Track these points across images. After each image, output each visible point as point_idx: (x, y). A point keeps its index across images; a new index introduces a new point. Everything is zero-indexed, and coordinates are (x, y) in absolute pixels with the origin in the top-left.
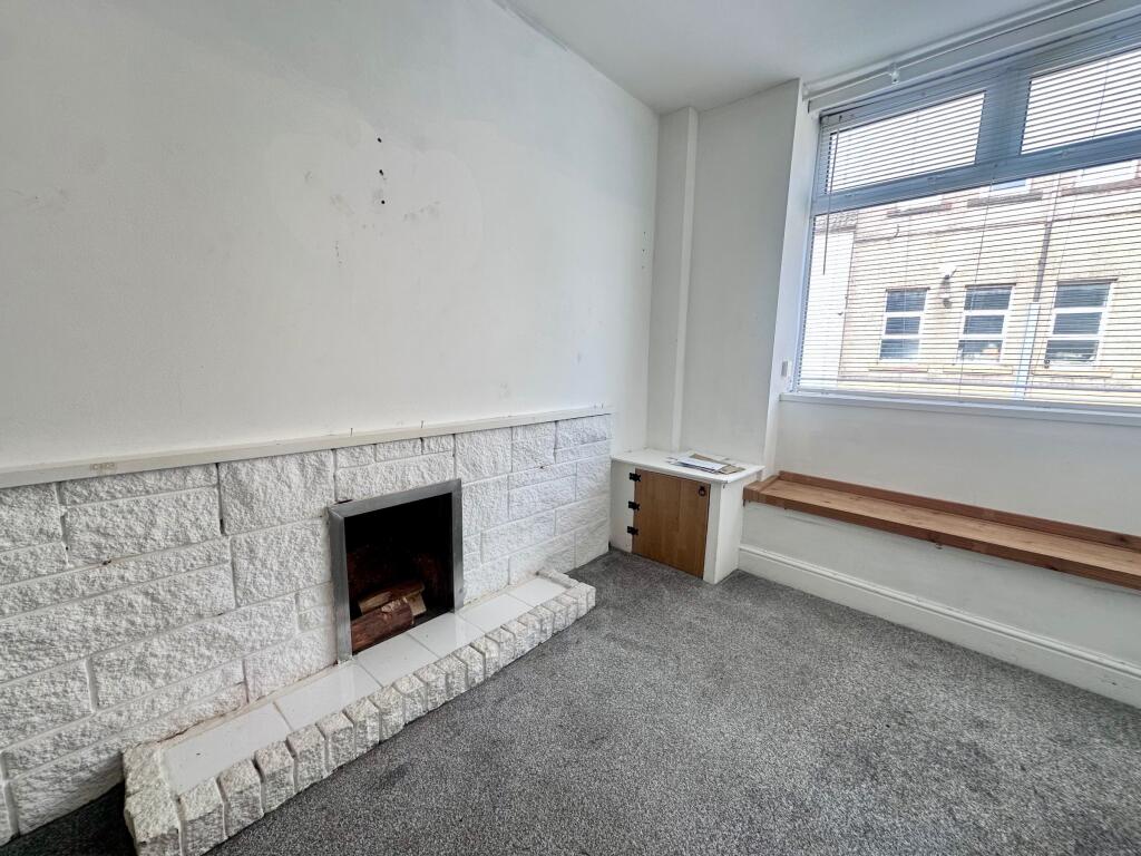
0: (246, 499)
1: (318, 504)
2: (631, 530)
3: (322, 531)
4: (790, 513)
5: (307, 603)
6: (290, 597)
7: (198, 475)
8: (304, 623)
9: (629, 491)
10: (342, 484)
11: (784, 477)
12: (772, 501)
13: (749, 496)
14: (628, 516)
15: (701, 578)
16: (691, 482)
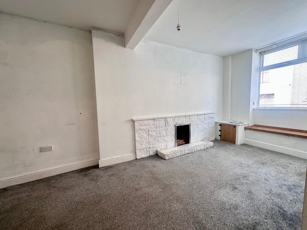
0: (167, 122)
1: (174, 124)
2: (220, 135)
3: (174, 128)
4: (255, 132)
5: (172, 137)
6: (171, 136)
7: (163, 119)
8: (172, 140)
9: (219, 128)
10: (176, 122)
11: (255, 125)
13: (246, 128)
14: (219, 133)
15: (235, 144)
16: (232, 125)
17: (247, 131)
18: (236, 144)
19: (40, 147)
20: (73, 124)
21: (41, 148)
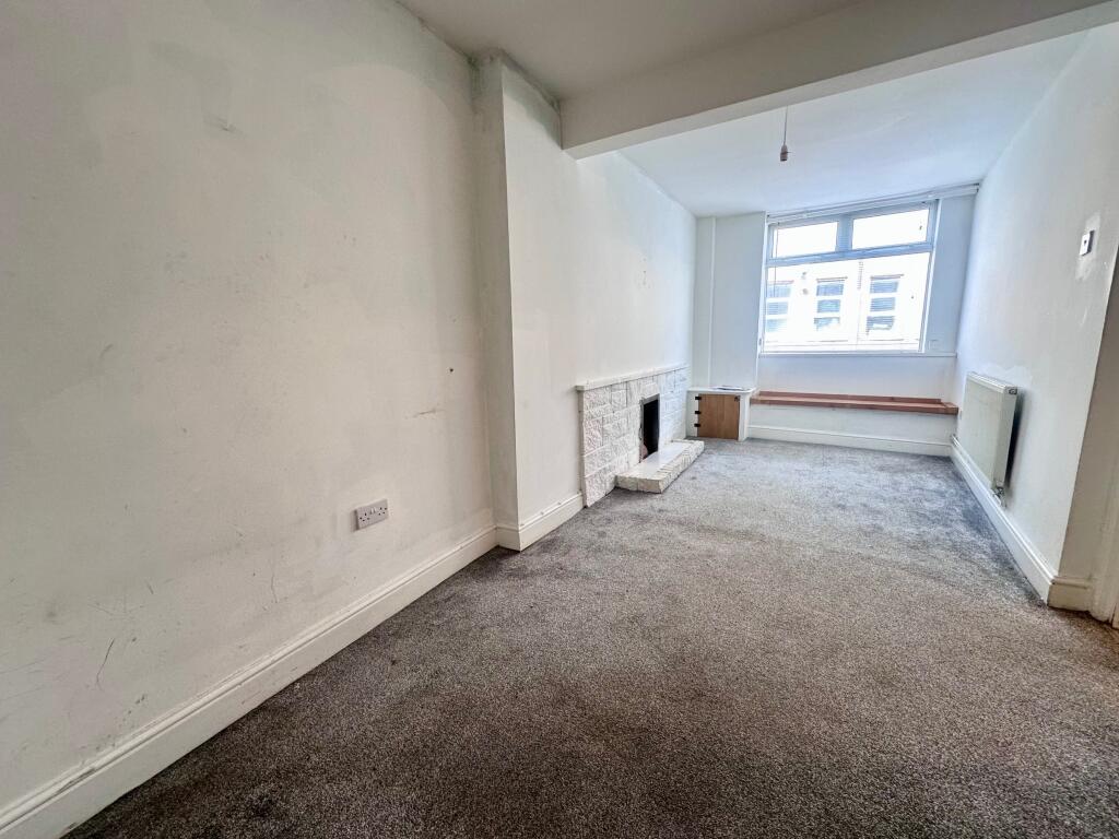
0: (630, 394)
1: (639, 399)
2: (697, 425)
3: (639, 409)
4: (772, 407)
5: (636, 436)
6: (634, 433)
7: (624, 385)
8: (636, 444)
9: (696, 405)
10: (643, 392)
11: (761, 394)
12: (763, 402)
13: (753, 401)
14: (695, 419)
15: (737, 439)
16: (730, 396)
17: (755, 406)
18: (740, 438)
19: (353, 509)
20: (433, 411)
21: (356, 512)
